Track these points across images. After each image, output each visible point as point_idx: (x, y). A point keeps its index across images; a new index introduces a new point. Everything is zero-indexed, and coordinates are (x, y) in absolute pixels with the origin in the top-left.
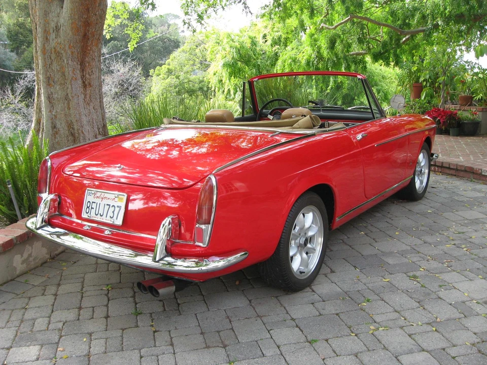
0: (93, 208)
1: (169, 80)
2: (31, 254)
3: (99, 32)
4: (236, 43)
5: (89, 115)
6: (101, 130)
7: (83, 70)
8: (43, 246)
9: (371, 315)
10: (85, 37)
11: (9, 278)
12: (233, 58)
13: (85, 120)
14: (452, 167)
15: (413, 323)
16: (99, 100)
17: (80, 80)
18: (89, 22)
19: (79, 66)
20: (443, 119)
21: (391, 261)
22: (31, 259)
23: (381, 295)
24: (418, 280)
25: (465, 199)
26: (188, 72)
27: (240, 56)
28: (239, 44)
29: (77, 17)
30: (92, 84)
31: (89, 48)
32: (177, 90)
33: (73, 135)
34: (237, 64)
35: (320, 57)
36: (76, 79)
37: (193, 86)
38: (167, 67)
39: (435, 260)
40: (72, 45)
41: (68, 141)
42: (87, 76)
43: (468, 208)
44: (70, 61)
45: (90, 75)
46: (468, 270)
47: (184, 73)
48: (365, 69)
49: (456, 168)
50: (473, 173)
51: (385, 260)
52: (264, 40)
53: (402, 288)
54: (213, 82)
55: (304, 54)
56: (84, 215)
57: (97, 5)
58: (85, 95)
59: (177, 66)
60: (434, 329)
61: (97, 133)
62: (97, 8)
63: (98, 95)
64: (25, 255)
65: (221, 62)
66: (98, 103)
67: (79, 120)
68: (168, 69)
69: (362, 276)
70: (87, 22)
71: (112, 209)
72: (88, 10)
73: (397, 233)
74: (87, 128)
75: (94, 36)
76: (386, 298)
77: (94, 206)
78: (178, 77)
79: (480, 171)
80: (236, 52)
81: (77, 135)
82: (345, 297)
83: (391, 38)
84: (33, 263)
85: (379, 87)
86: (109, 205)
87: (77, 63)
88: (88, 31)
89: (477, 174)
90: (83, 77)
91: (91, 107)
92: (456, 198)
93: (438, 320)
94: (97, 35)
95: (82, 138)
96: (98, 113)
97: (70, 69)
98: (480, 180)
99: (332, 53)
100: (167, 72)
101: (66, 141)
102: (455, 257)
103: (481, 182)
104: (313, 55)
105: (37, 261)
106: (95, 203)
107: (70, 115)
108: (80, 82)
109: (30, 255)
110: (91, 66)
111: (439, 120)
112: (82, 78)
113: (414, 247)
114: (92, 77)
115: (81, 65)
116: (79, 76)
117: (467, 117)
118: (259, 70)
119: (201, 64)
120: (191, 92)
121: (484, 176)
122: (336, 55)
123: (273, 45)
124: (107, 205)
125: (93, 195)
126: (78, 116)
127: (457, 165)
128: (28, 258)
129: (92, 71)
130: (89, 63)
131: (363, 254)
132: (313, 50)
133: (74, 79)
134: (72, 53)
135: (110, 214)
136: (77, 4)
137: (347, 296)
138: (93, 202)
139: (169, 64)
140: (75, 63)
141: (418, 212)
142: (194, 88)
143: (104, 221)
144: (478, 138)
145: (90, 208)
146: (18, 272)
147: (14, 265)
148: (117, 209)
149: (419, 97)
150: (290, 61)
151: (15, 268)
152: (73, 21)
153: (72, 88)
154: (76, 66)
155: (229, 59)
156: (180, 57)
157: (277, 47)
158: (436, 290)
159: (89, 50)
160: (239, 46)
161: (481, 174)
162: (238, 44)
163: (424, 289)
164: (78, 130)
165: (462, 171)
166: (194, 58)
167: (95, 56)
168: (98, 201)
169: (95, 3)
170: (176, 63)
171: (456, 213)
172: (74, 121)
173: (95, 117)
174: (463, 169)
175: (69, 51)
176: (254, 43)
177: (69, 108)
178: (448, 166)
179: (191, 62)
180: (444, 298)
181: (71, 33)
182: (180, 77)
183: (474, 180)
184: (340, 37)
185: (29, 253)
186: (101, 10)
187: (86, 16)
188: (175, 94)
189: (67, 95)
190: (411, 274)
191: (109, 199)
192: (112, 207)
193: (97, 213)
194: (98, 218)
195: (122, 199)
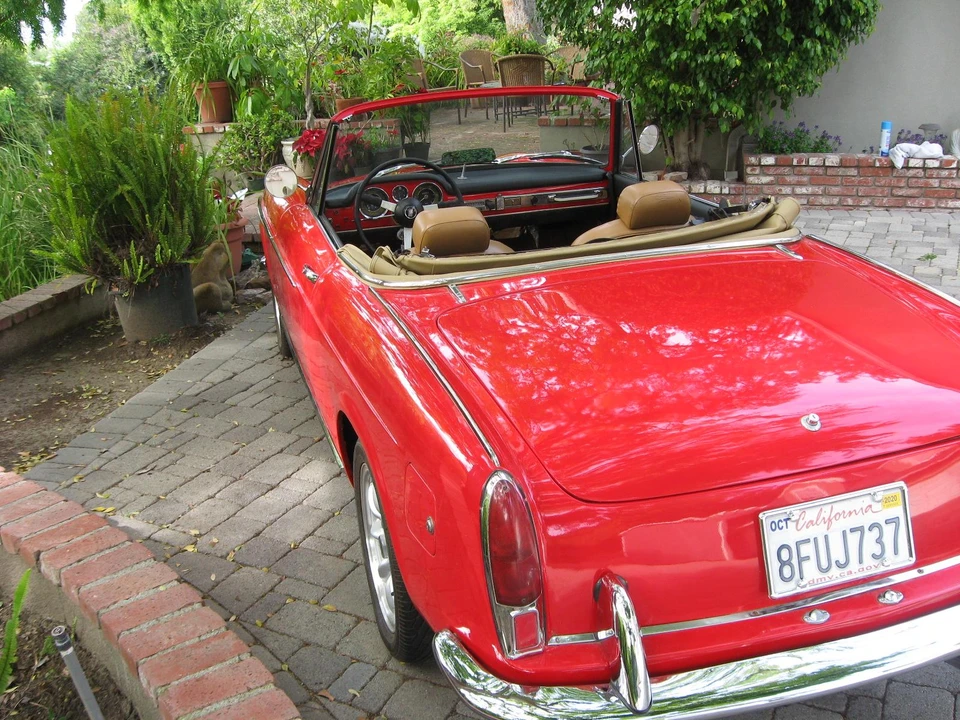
56: (780, 589)
77: (807, 550)
86: (861, 529)
124: (852, 530)
125: (792, 524)
135: (871, 547)
138: (798, 544)
143: (858, 576)
145: (795, 561)
148: (889, 530)
191: (850, 513)
192: (870, 529)
193: (824, 564)
194: (836, 576)
195: (894, 498)
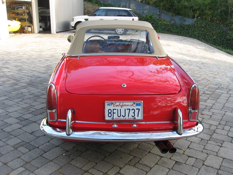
0: (115, 113)
56: (107, 119)
106: (116, 109)
124: (127, 109)
125: (113, 105)
135: (132, 114)
143: (127, 119)
145: (112, 113)
168: (119, 108)
191: (127, 105)
192: (132, 110)
193: (119, 115)
194: (122, 118)
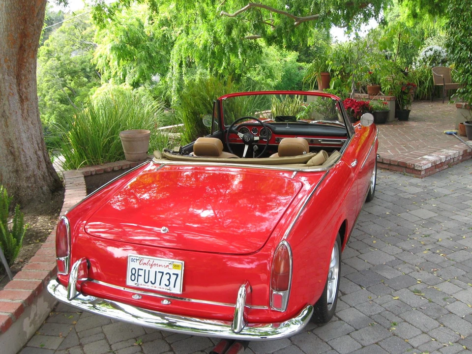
0: (141, 276)
1: (51, 62)
2: (36, 312)
3: (36, 43)
4: (123, 26)
5: (28, 131)
6: (40, 145)
7: (19, 84)
8: (45, 301)
9: (406, 341)
10: (22, 49)
11: (22, 345)
12: (121, 41)
13: (24, 136)
14: (385, 162)
15: (444, 343)
16: (36, 114)
17: (17, 95)
18: (26, 33)
19: (16, 80)
20: (357, 109)
21: (388, 275)
22: (37, 318)
23: (401, 315)
24: (422, 294)
25: (410, 196)
26: (68, 52)
27: (129, 39)
28: (127, 27)
29: (13, 28)
30: (29, 97)
31: (25, 60)
32: (60, 72)
33: (12, 153)
34: (126, 47)
35: (216, 41)
36: (13, 94)
37: (75, 67)
38: (47, 48)
39: (423, 270)
40: (8, 58)
41: (8, 160)
42: (24, 90)
43: (416, 206)
44: (6, 76)
45: (26, 89)
46: (456, 278)
47: (65, 54)
48: (260, 53)
49: (389, 163)
50: (406, 167)
51: (381, 274)
52: (151, 22)
53: (414, 305)
54: (100, 64)
55: (201, 39)
56: (129, 282)
57: (36, 16)
58: (23, 110)
59: (57, 47)
60: (464, 347)
61: (37, 148)
62: (35, 19)
63: (35, 108)
64: (32, 316)
65: (109, 45)
66: (35, 117)
67: (19, 138)
68: (48, 51)
69: (373, 297)
70: (24, 33)
71: (166, 277)
72: (25, 20)
73: (374, 242)
74: (27, 145)
75: (30, 47)
76: (407, 319)
77: (141, 273)
78: (59, 59)
79: (413, 166)
80: (124, 35)
81: (17, 153)
82: (372, 323)
83: (285, 24)
84: (38, 322)
85: (264, 65)
86: (163, 273)
87: (14, 77)
88: (25, 42)
89: (409, 168)
90: (19, 91)
91: (30, 122)
92: (401, 195)
93: (462, 337)
94: (33, 46)
95: (22, 156)
96: (36, 128)
97: (7, 84)
98: (412, 173)
99: (228, 38)
100: (47, 54)
101: (5, 161)
102: (437, 264)
103: (413, 175)
104: (210, 40)
105: (42, 318)
106: (142, 270)
107: (8, 133)
108: (17, 97)
109: (36, 315)
110: (27, 79)
111: (353, 110)
112: (19, 93)
113: (397, 256)
114: (28, 90)
115: (17, 79)
116: (15, 91)
117: (378, 107)
118: (148, 52)
119: (81, 44)
120: (73, 73)
121: (417, 170)
122: (233, 39)
123: (161, 27)
125: (138, 262)
126: (17, 134)
127: (390, 160)
128: (34, 318)
129: (29, 85)
130: (25, 76)
131: (359, 269)
132: (209, 34)
133: (11, 94)
134: (9, 67)
136: (14, 15)
137: (372, 321)
138: (139, 269)
139: (48, 45)
140: (11, 77)
141: (378, 214)
142: (76, 69)
143: (157, 289)
144: (389, 126)
145: (136, 275)
146: (28, 336)
147: (24, 329)
148: (173, 278)
149: (329, 87)
150: (186, 46)
151: (25, 333)
152: (9, 33)
153: (9, 105)
154: (13, 80)
155: (117, 42)
156: (60, 38)
157: (165, 28)
158: (444, 304)
159: (25, 62)
160: (126, 29)
161: (414, 169)
162: (125, 27)
163: (433, 304)
164: (18, 148)
165: (395, 165)
166: (73, 38)
167: (32, 68)
168: (147, 268)
169: (33, 13)
170: (55, 44)
171: (410, 212)
172: (13, 139)
173: (34, 132)
174: (396, 164)
175: (5, 65)
176: (141, 26)
177: (7, 126)
178: (381, 161)
179: (72, 43)
180: (454, 312)
181: (6, 46)
182: (61, 59)
183: (406, 174)
184: (236, 23)
185: (35, 312)
186: (39, 20)
187: (23, 27)
188: (58, 77)
189: (4, 112)
190: (413, 288)
191: (160, 266)
192: (166, 274)
193: (146, 281)
194: (149, 286)
195: (178, 266)
